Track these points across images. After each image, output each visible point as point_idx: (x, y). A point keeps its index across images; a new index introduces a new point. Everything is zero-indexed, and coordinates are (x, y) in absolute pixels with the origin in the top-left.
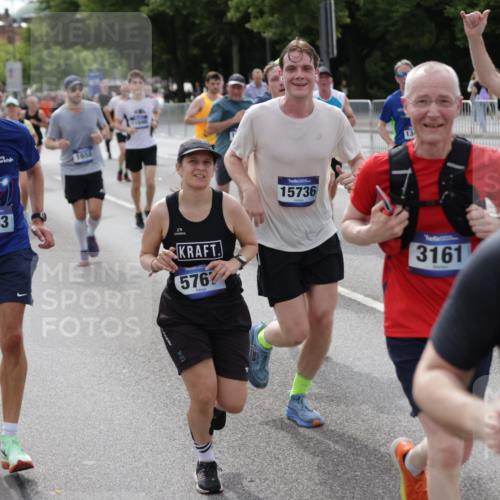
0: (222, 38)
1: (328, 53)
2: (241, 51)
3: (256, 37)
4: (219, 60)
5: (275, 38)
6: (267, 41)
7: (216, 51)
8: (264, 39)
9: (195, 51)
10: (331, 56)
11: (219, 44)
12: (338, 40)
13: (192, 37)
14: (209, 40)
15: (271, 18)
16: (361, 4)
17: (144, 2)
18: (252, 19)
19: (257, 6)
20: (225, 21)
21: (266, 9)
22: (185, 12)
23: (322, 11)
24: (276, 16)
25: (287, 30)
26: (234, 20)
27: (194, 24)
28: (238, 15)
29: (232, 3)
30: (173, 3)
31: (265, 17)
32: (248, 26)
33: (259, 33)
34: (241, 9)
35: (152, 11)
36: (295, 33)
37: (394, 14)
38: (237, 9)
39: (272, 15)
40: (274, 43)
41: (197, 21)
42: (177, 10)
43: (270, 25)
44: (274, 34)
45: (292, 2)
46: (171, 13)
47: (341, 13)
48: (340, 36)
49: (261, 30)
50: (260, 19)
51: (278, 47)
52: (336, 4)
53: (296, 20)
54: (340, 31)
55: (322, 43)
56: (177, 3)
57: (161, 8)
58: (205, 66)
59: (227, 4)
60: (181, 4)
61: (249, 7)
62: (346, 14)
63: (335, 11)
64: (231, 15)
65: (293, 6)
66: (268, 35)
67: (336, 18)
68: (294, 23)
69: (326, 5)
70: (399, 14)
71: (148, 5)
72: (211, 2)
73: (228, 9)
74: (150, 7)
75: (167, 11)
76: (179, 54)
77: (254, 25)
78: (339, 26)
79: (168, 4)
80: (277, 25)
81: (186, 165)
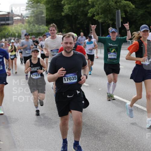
0: (86, 22)
1: (118, 26)
4: (86, 28)
5: (102, 22)
6: (100, 22)
7: (85, 26)
8: (99, 22)
9: (78, 26)
10: (119, 27)
11: (85, 24)
13: (77, 22)
14: (82, 22)
15: (101, 16)
16: (128, 11)
17: (63, 11)
18: (95, 16)
19: (97, 12)
20: (87, 17)
21: (100, 13)
22: (75, 14)
23: (117, 14)
24: (103, 15)
25: (106, 19)
26: (90, 16)
27: (78, 17)
28: (91, 15)
29: (89, 11)
30: (72, 11)
31: (99, 15)
32: (94, 18)
33: (97, 20)
34: (92, 13)
35: (65, 14)
36: (108, 20)
37: (138, 14)
38: (91, 13)
39: (101, 14)
40: (102, 23)
41: (79, 17)
42: (73, 13)
43: (101, 18)
44: (102, 20)
45: (108, 11)
46: (71, 14)
47: (122, 14)
48: (122, 21)
49: (98, 19)
50: (98, 16)
51: (103, 25)
52: (121, 11)
53: (109, 16)
54: (122, 19)
55: (116, 23)
56: (73, 11)
57: (68, 13)
58: (81, 30)
59: (88, 12)
60: (74, 12)
61: (94, 12)
62: (124, 14)
63: (121, 14)
64: (89, 15)
65: (108, 12)
66: (100, 21)
67: (121, 15)
68: (108, 17)
69: (118, 11)
70: (140, 14)
71: (64, 12)
72: (83, 11)
73: (88, 13)
74: (65, 13)
75: (70, 14)
76: (73, 27)
77: (96, 18)
78: (122, 18)
79: (70, 11)
80: (103, 18)
81: (33, 53)
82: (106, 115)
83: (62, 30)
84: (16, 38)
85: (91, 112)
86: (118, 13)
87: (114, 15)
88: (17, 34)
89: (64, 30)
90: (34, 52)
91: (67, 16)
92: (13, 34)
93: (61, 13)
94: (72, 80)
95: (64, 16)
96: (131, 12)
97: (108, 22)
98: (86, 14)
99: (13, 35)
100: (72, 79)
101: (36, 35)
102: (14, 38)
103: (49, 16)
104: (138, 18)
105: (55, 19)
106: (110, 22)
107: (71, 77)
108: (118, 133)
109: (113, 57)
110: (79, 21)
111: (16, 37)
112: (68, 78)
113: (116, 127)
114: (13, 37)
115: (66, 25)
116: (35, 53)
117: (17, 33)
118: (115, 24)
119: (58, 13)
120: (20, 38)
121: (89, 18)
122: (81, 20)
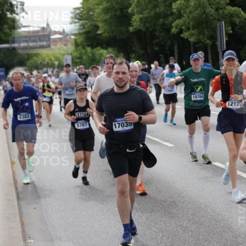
0: (169, 41)
2: (179, 48)
3: (185, 41)
4: (168, 53)
5: (195, 41)
6: (192, 43)
7: (167, 48)
8: (190, 42)
9: (157, 49)
10: (223, 49)
11: (167, 45)
12: (226, 41)
13: (155, 42)
14: (163, 43)
15: (193, 32)
16: (238, 24)
17: (130, 25)
19: (186, 26)
20: (171, 33)
21: (191, 27)
22: (151, 29)
23: (218, 28)
24: (196, 30)
25: (201, 36)
26: (175, 33)
27: (155, 35)
28: (177, 30)
29: (174, 24)
30: (144, 25)
31: (190, 31)
32: (182, 35)
33: (187, 39)
34: (178, 27)
35: (135, 29)
36: (205, 38)
38: (176, 27)
39: (194, 30)
40: (195, 44)
41: (157, 34)
42: (147, 28)
43: (192, 35)
44: (195, 39)
45: (204, 23)
46: (144, 30)
47: (227, 28)
48: (227, 39)
49: (189, 37)
50: (188, 32)
51: (197, 46)
52: (225, 24)
53: (206, 32)
54: (227, 37)
55: (218, 43)
56: (147, 25)
57: (139, 28)
58: (161, 56)
59: (171, 25)
60: (149, 25)
61: (182, 26)
62: (230, 28)
63: (225, 28)
64: (174, 30)
65: (204, 25)
66: (192, 40)
67: (225, 30)
68: (205, 34)
69: (220, 24)
71: (132, 26)
72: (164, 24)
73: (172, 27)
74: (134, 27)
75: (142, 29)
76: (148, 50)
77: (185, 35)
78: (227, 34)
79: (142, 25)
80: (196, 35)
81: (78, 92)
82: (203, 195)
83: (131, 55)
84: (56, 70)
85: (177, 190)
87: (215, 31)
88: (56, 63)
89: (134, 55)
90: (80, 91)
91: (138, 33)
92: (50, 62)
93: (127, 28)
94: (125, 127)
95: (133, 32)
96: (242, 25)
97: (203, 42)
98: (169, 30)
99: (50, 65)
100: (125, 124)
101: (87, 65)
102: (51, 70)
103: (108, 33)
105: (117, 38)
106: (208, 42)
107: (124, 122)
108: (222, 224)
109: (199, 99)
110: (157, 41)
111: (55, 68)
112: (119, 124)
113: (218, 214)
114: (50, 67)
115: (137, 47)
116: (82, 92)
117: (56, 61)
118: (216, 46)
119: (123, 29)
120: (62, 70)
121: (174, 35)
122: (161, 39)
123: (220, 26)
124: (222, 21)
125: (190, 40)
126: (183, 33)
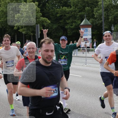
0: (13, 33)
2: (17, 37)
4: (12, 39)
8: (23, 34)
10: (38, 38)
11: (12, 35)
15: (24, 29)
16: (46, 26)
18: (20, 29)
22: (4, 27)
23: (36, 27)
24: (26, 28)
25: (28, 31)
26: (16, 29)
28: (17, 28)
30: (2, 25)
31: (23, 28)
32: (19, 30)
33: (21, 32)
34: (18, 27)
36: (30, 32)
37: (53, 28)
39: (25, 28)
40: (25, 35)
41: (7, 29)
43: (24, 30)
44: (25, 32)
46: (1, 27)
47: (41, 28)
48: (40, 33)
49: (22, 31)
50: (22, 29)
51: (26, 36)
52: (40, 25)
54: (40, 32)
55: (36, 35)
59: (14, 26)
60: (4, 25)
62: (42, 28)
63: (40, 27)
64: (15, 28)
66: (24, 33)
67: (40, 28)
68: (30, 30)
69: (37, 25)
70: (54, 28)
77: (20, 30)
78: (40, 30)
79: (0, 25)
86: (38, 27)
96: (48, 26)
97: (29, 34)
98: (13, 28)
104: (53, 31)
106: (32, 34)
110: (7, 33)
122: (9, 32)
123: (37, 27)
124: (38, 24)
125: (23, 33)
126: (19, 29)
